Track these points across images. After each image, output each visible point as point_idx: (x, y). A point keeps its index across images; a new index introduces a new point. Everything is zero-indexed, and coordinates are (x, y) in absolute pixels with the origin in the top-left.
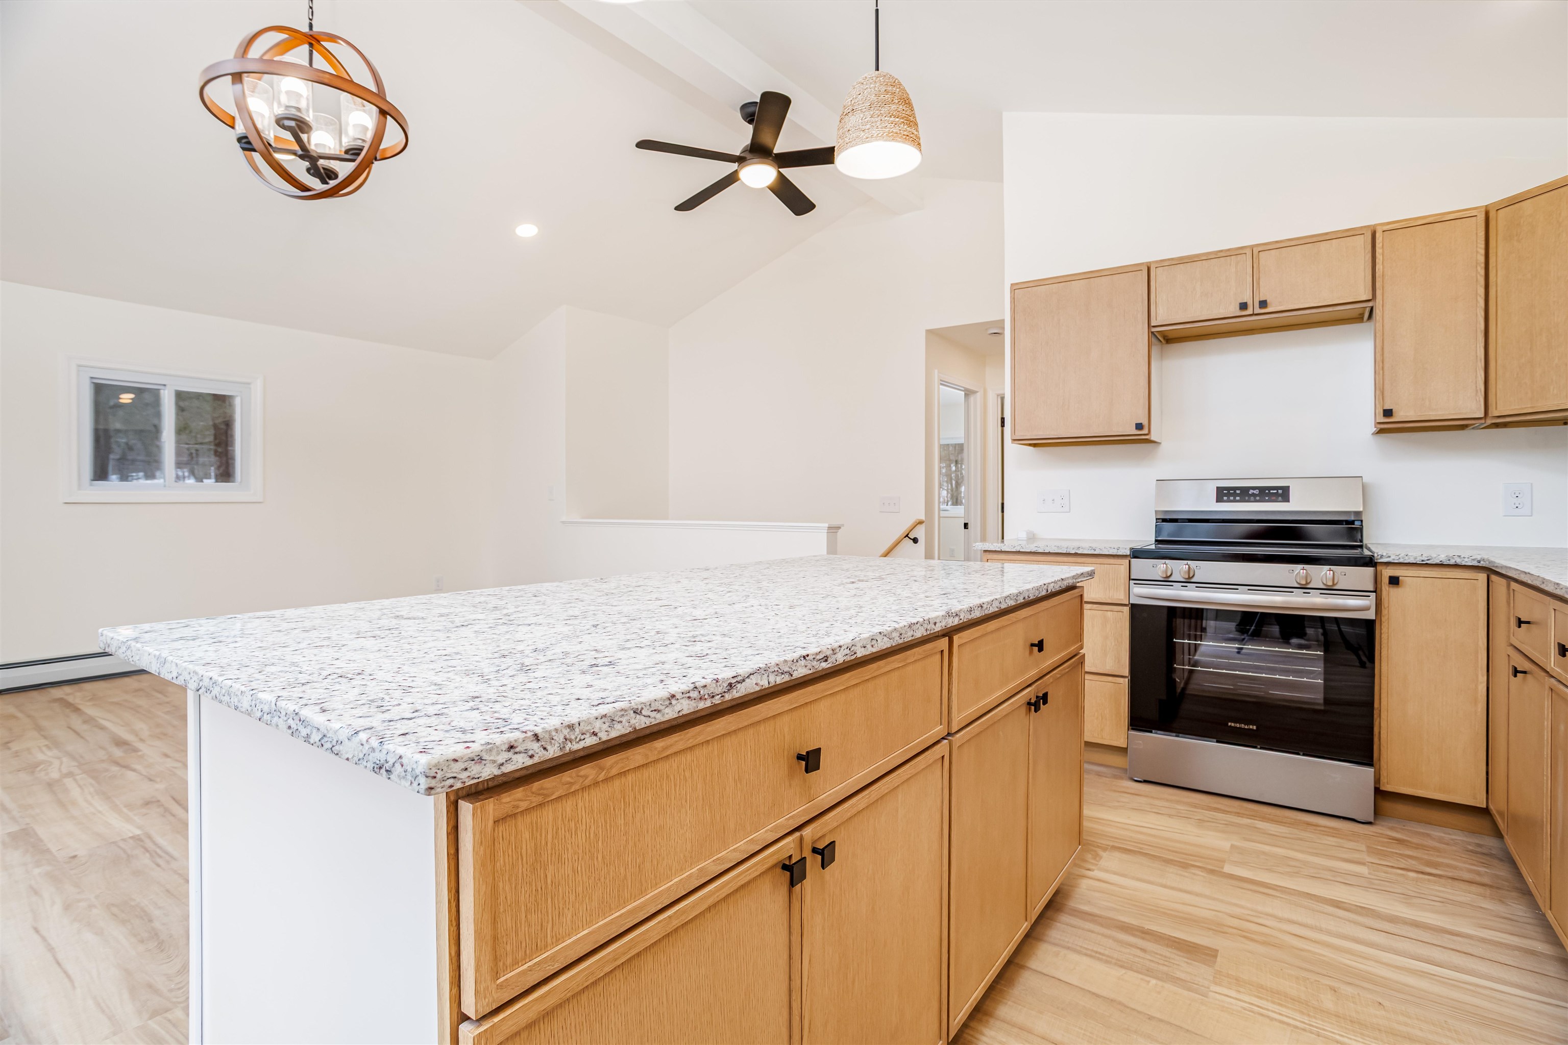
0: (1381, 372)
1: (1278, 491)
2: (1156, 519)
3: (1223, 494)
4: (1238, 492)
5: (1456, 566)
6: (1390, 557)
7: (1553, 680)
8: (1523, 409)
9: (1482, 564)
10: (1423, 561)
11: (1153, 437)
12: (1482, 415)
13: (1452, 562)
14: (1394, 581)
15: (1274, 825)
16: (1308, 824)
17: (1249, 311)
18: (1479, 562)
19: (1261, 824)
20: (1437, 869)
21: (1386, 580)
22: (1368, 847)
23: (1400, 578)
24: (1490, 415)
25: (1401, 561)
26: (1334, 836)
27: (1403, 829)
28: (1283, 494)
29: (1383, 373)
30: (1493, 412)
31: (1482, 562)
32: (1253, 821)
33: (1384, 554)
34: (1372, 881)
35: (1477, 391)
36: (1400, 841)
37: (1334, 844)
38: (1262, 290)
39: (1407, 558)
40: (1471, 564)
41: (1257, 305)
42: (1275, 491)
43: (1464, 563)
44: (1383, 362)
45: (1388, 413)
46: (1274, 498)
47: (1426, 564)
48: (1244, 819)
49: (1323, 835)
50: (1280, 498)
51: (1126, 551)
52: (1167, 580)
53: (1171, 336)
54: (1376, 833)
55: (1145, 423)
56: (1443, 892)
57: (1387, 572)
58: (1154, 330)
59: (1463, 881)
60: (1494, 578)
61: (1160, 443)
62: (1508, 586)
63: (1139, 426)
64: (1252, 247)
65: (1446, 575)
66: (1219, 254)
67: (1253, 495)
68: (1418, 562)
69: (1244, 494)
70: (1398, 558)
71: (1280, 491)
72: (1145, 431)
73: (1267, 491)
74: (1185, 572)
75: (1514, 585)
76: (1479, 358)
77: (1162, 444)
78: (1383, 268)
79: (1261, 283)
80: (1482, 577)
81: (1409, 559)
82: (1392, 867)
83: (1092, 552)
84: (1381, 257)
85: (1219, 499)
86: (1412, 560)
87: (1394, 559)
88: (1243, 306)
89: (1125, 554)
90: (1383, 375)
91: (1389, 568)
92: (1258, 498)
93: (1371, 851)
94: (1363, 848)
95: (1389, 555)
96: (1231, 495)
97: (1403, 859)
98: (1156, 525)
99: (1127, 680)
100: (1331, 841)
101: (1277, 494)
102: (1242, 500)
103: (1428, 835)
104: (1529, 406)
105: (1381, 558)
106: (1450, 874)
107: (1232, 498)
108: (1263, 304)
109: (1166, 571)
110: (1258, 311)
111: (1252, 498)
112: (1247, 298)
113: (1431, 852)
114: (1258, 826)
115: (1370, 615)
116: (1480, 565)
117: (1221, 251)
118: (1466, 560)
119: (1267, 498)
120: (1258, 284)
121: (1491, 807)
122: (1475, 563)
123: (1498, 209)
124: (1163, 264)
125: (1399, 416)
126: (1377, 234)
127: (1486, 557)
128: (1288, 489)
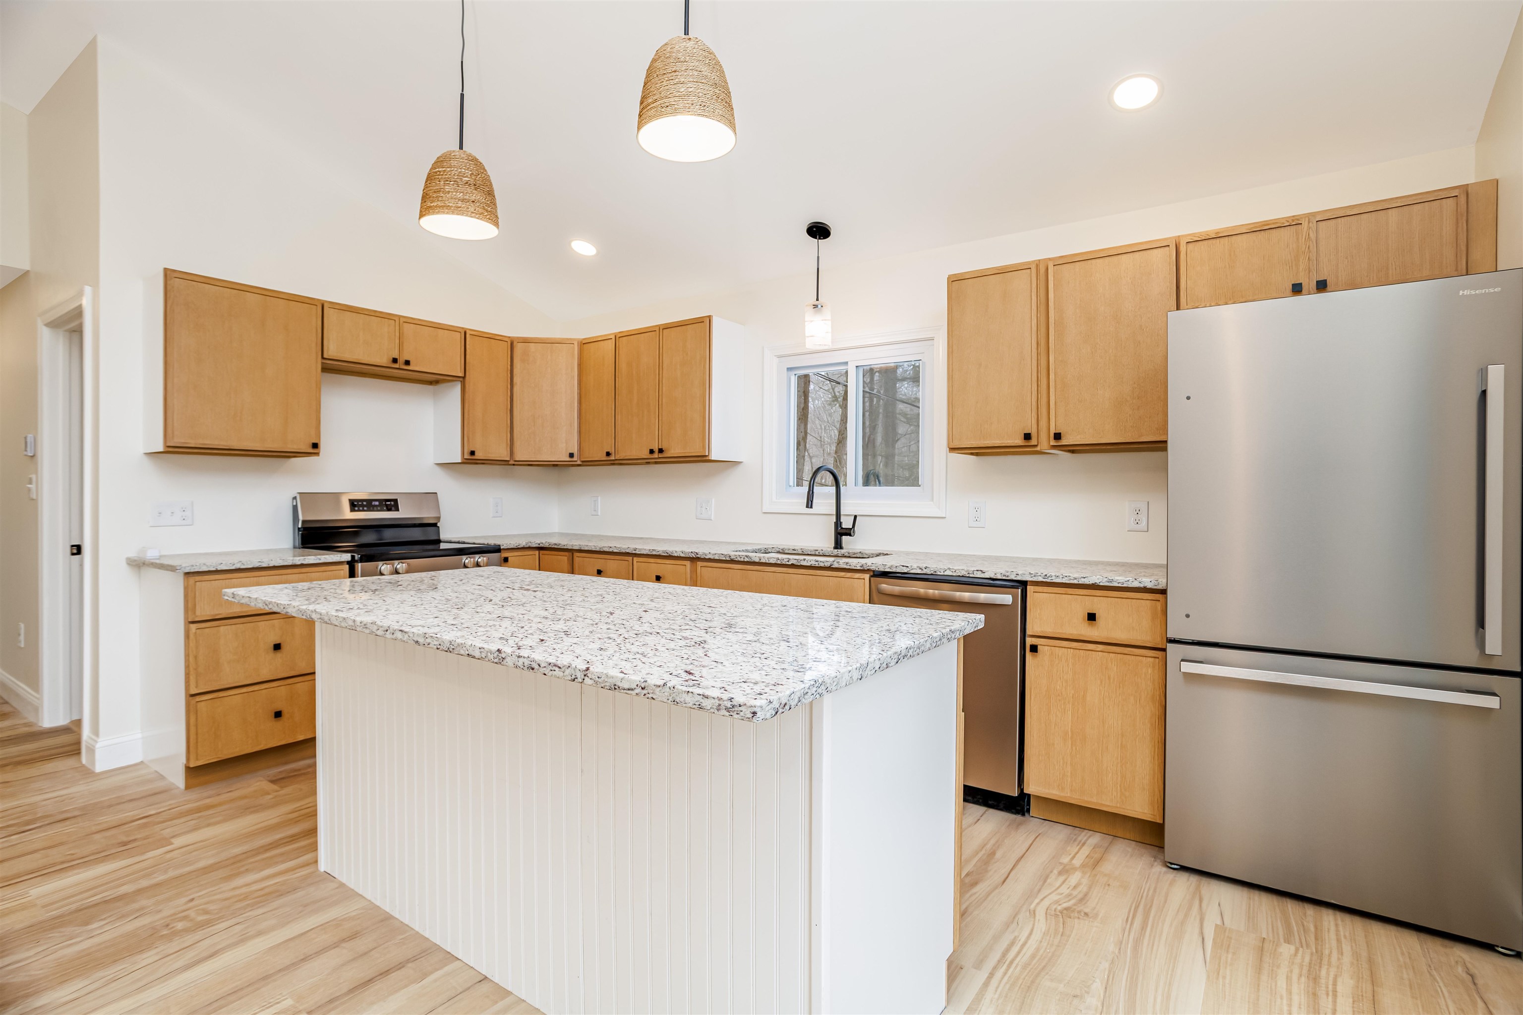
3: (355, 505)
4: (365, 503)
8: (529, 458)
10: (517, 546)
13: (528, 546)
14: (506, 560)
17: (398, 365)
18: (539, 544)
23: (510, 558)
24: (514, 459)
25: (508, 547)
28: (391, 504)
29: (469, 426)
30: (516, 458)
31: (541, 545)
35: (507, 445)
38: (406, 351)
41: (403, 362)
42: (387, 503)
44: (469, 420)
45: (472, 453)
46: (389, 508)
47: (518, 548)
50: (392, 509)
53: (336, 368)
55: (319, 443)
57: (503, 555)
58: (325, 361)
62: (572, 556)
63: (315, 446)
64: (400, 317)
65: (524, 554)
67: (374, 506)
68: (512, 547)
69: (369, 504)
70: (504, 545)
71: (394, 503)
72: (318, 450)
73: (384, 503)
75: (578, 554)
78: (470, 359)
79: (405, 346)
84: (468, 351)
85: (350, 510)
88: (394, 360)
90: (469, 428)
91: (504, 552)
92: (376, 508)
96: (359, 506)
102: (369, 510)
104: (533, 457)
107: (361, 508)
108: (407, 362)
110: (404, 366)
111: (372, 509)
112: (397, 355)
116: (539, 546)
118: (533, 543)
119: (381, 508)
120: (403, 346)
122: (537, 546)
123: (518, 342)
124: (335, 306)
125: (479, 455)
126: (468, 336)
127: (544, 542)
128: (396, 501)
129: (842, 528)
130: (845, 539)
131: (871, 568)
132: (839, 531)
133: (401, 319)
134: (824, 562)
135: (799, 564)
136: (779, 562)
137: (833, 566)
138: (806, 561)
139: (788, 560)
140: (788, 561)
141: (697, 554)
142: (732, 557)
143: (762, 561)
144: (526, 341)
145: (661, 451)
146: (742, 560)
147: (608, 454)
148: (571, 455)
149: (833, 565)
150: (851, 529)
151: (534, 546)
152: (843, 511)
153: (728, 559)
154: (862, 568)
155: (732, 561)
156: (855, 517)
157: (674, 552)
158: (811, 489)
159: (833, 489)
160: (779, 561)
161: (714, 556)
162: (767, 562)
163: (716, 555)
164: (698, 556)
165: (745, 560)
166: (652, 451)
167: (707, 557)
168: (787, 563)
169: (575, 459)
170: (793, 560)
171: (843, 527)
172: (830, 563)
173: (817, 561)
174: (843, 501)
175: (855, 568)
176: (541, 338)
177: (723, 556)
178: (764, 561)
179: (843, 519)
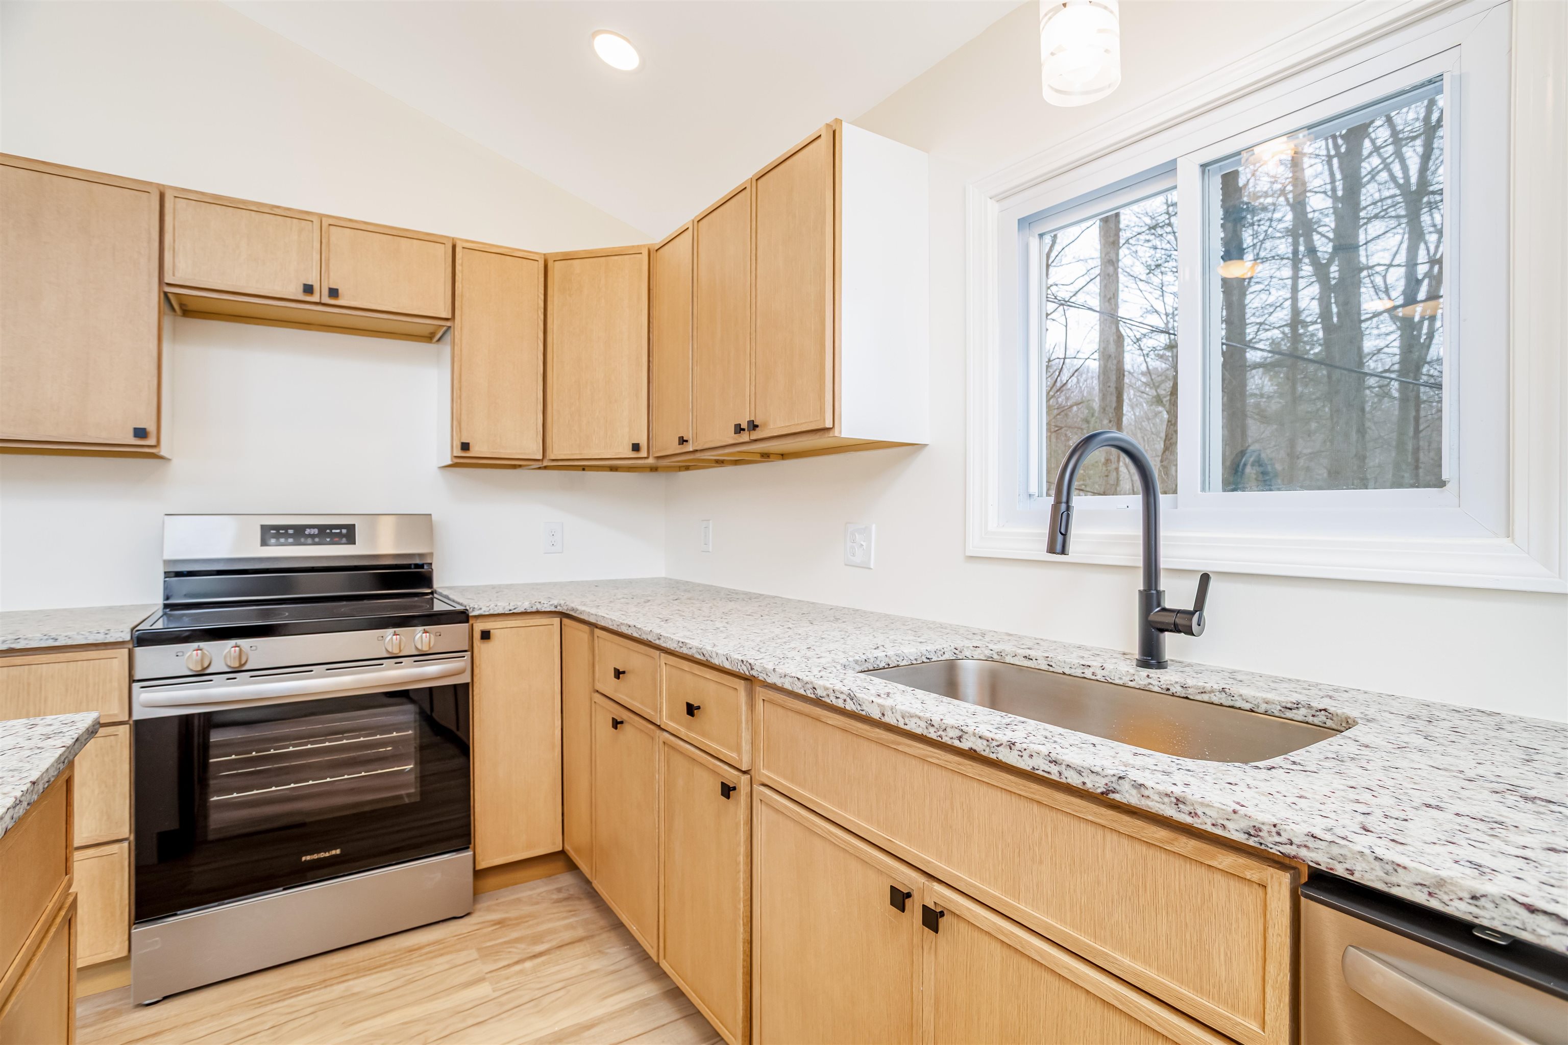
0: (459, 401)
1: (341, 531)
2: (165, 573)
3: (271, 533)
4: (291, 531)
5: (538, 612)
6: (481, 609)
7: (666, 734)
8: (572, 454)
9: (559, 609)
10: (510, 610)
11: (164, 451)
12: (541, 457)
13: (534, 609)
14: (486, 635)
15: (374, 976)
16: (411, 950)
17: (315, 298)
18: (556, 607)
19: (359, 985)
20: (543, 943)
21: (477, 635)
22: (479, 950)
23: (492, 631)
24: (548, 458)
25: (492, 612)
26: (442, 955)
27: (498, 905)
28: (347, 534)
29: (461, 402)
30: (551, 455)
31: (559, 607)
32: (346, 984)
33: (476, 606)
34: (499, 1000)
35: (537, 432)
36: (501, 923)
37: (447, 966)
38: (332, 274)
39: (496, 608)
40: (549, 610)
41: (325, 292)
42: (333, 531)
43: (543, 610)
44: (460, 390)
45: (465, 447)
46: (337, 539)
47: (513, 613)
48: (335, 987)
49: (432, 958)
50: (344, 540)
51: (122, 635)
52: (202, 674)
53: (192, 306)
54: (478, 924)
55: (151, 427)
56: (559, 972)
57: (479, 626)
58: (168, 289)
59: (567, 944)
60: (566, 621)
61: (169, 460)
62: (592, 633)
63: (140, 433)
64: (321, 216)
65: (529, 623)
66: (275, 209)
67: (310, 536)
68: (506, 612)
69: (298, 533)
70: (488, 609)
71: (344, 531)
72: (151, 441)
73: (328, 531)
74: (234, 658)
75: (598, 632)
76: (539, 401)
77: (175, 462)
78: (462, 287)
79: (331, 265)
80: (556, 621)
81: (498, 609)
82: (509, 966)
83: (51, 643)
84: (460, 275)
85: (264, 543)
86: (501, 611)
87: (484, 611)
88: (308, 289)
89: (121, 640)
90: (460, 404)
91: (478, 621)
92: (317, 540)
93: (486, 954)
94: (474, 954)
95: (480, 607)
96: (282, 535)
97: (511, 947)
98: (165, 581)
99: (126, 844)
100: (441, 963)
101: (340, 535)
102: (297, 543)
103: (519, 900)
104: (578, 452)
105: (473, 611)
106: (554, 943)
107: (282, 540)
108: (334, 293)
109: (202, 660)
110: (326, 299)
111: (309, 541)
112: (313, 280)
113: (531, 923)
114: (356, 990)
115: (465, 679)
116: (557, 610)
117: (278, 207)
118: (545, 605)
119: (328, 540)
120: (328, 265)
121: (568, 848)
122: (553, 609)
123: (554, 261)
124: (184, 194)
125: (475, 451)
126: (458, 249)
127: (562, 602)
128: (351, 528)
129: (1164, 610)
130: (1171, 642)
131: (1303, 853)
132: (1152, 617)
133: (324, 220)
134: (1080, 773)
135: (993, 756)
136: (933, 735)
137: (1117, 797)
138: (1015, 753)
139: (959, 733)
140: (960, 738)
141: (752, 669)
142: (820, 692)
143: (886, 719)
144: (568, 257)
145: (753, 426)
146: (840, 704)
147: (682, 441)
148: (636, 447)
149: (1114, 791)
150: (1192, 613)
151: (548, 610)
152: (1166, 559)
153: (809, 695)
154: (1252, 842)
155: (818, 702)
156: (1205, 579)
157: (714, 655)
158: (1064, 499)
159: (1136, 502)
160: (932, 730)
161: (783, 680)
162: (901, 725)
163: (788, 680)
164: (754, 673)
165: (848, 708)
166: (739, 429)
167: (769, 680)
168: (956, 743)
169: (643, 453)
170: (973, 739)
171: (1167, 606)
172: (1105, 781)
173: (1055, 762)
174: (1164, 533)
175: (1219, 831)
176: (592, 250)
177: (799, 684)
178: (893, 722)
179: (1164, 583)
